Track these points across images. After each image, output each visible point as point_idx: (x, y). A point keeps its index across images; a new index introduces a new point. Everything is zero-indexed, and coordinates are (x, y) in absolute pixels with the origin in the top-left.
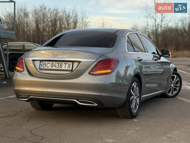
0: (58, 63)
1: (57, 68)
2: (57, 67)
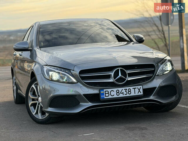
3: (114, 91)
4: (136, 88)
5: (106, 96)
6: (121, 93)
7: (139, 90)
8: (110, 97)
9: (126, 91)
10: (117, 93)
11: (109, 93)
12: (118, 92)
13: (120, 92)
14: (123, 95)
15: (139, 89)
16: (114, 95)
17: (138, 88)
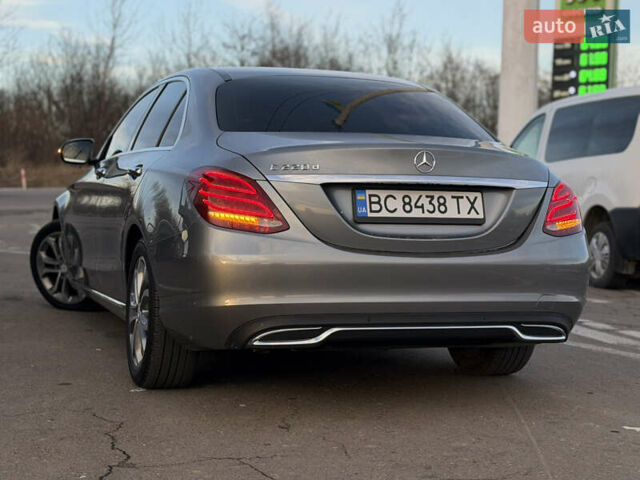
0: (427, 197)
1: (427, 215)
2: (428, 211)
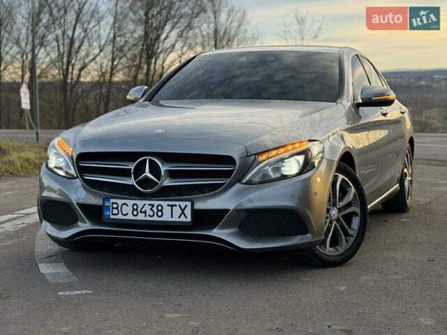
3: (127, 205)
4: (176, 205)
5: (113, 214)
6: (141, 212)
7: (183, 210)
8: (120, 216)
9: (151, 209)
10: (134, 210)
11: (119, 208)
12: (136, 210)
13: (139, 210)
14: (146, 216)
15: (183, 208)
16: (127, 214)
17: (180, 206)
